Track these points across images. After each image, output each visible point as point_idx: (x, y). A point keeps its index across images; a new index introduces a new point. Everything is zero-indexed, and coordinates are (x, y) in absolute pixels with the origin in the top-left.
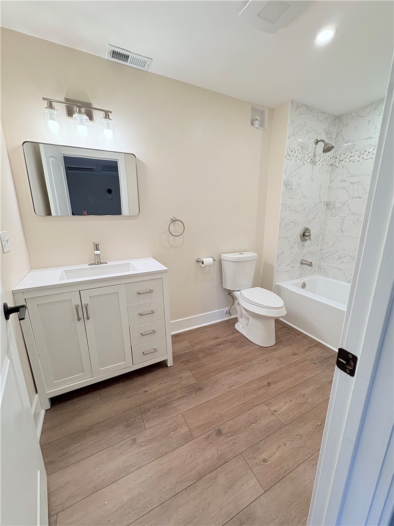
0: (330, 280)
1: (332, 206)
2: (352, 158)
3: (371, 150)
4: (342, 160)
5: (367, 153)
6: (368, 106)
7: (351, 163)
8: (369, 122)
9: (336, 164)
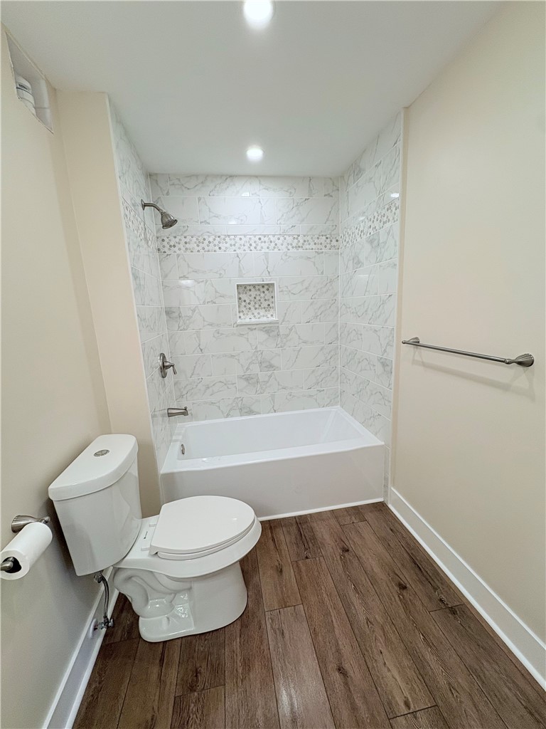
0: (203, 422)
1: (176, 314)
2: (187, 246)
3: (211, 239)
4: (174, 246)
5: (206, 242)
6: (193, 175)
7: (188, 253)
8: (199, 199)
9: (166, 249)
